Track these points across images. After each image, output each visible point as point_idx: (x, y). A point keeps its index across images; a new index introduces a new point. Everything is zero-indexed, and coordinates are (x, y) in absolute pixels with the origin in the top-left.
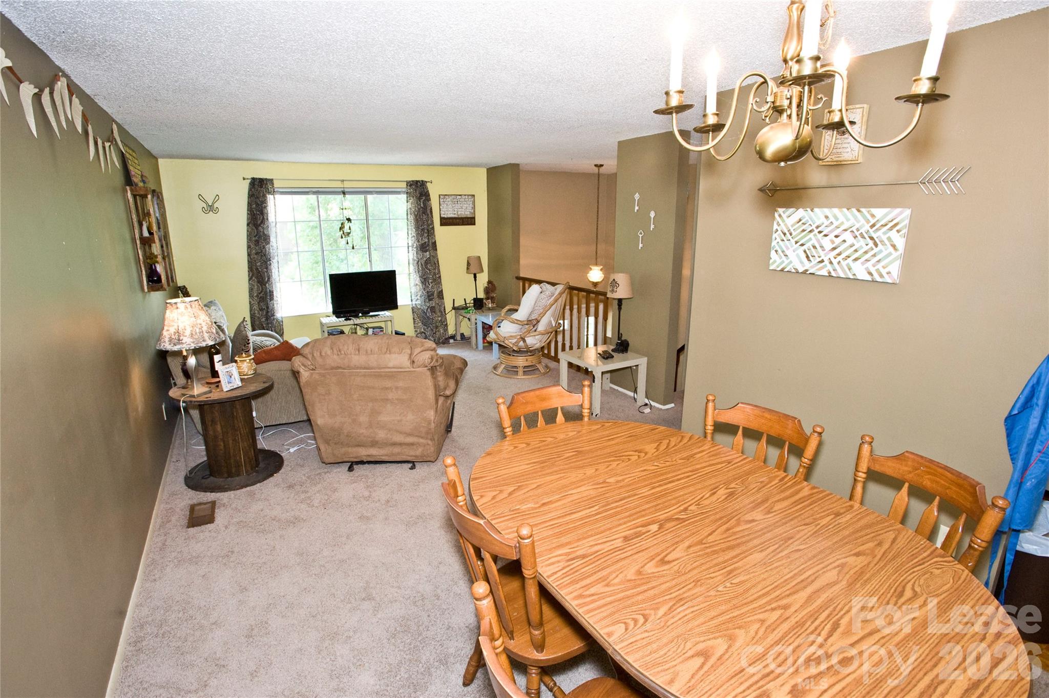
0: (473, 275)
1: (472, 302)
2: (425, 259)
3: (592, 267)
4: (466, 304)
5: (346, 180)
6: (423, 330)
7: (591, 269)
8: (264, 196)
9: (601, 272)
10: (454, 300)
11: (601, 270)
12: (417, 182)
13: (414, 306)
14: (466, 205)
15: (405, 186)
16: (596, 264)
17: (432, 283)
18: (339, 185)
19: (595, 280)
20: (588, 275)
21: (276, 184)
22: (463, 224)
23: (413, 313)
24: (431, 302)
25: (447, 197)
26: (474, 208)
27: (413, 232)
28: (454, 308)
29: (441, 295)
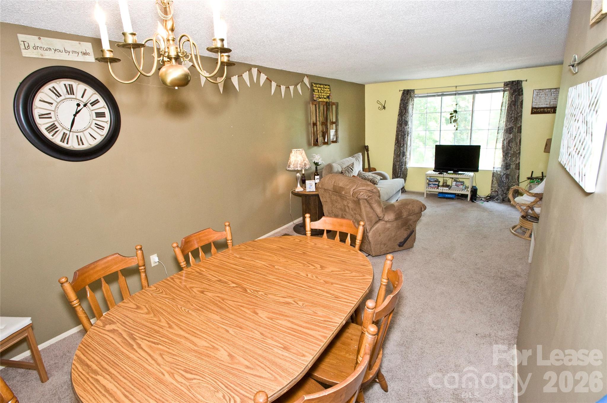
2: (509, 139)
5: (458, 86)
6: (497, 190)
8: (408, 99)
10: (532, 172)
12: (513, 82)
13: (495, 172)
15: (503, 86)
17: (510, 157)
18: (454, 89)
21: (416, 92)
23: (493, 176)
24: (507, 171)
25: (541, 91)
27: (504, 119)
28: (531, 178)
29: (518, 167)
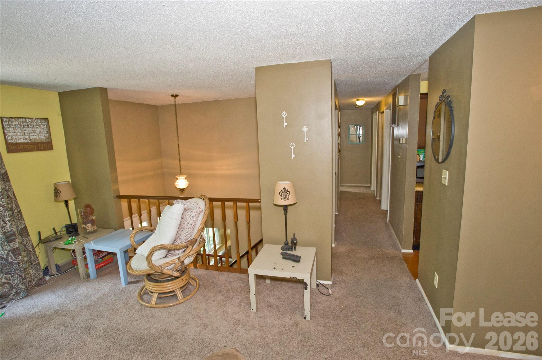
0: (63, 204)
1: (65, 229)
3: (178, 178)
4: (56, 233)
7: (177, 179)
9: (186, 180)
10: (40, 233)
11: (186, 178)
14: (39, 130)
16: (181, 175)
19: (182, 187)
20: (176, 183)
22: (38, 150)
24: (12, 244)
25: (13, 120)
26: (49, 132)
28: (41, 241)
29: (24, 232)
